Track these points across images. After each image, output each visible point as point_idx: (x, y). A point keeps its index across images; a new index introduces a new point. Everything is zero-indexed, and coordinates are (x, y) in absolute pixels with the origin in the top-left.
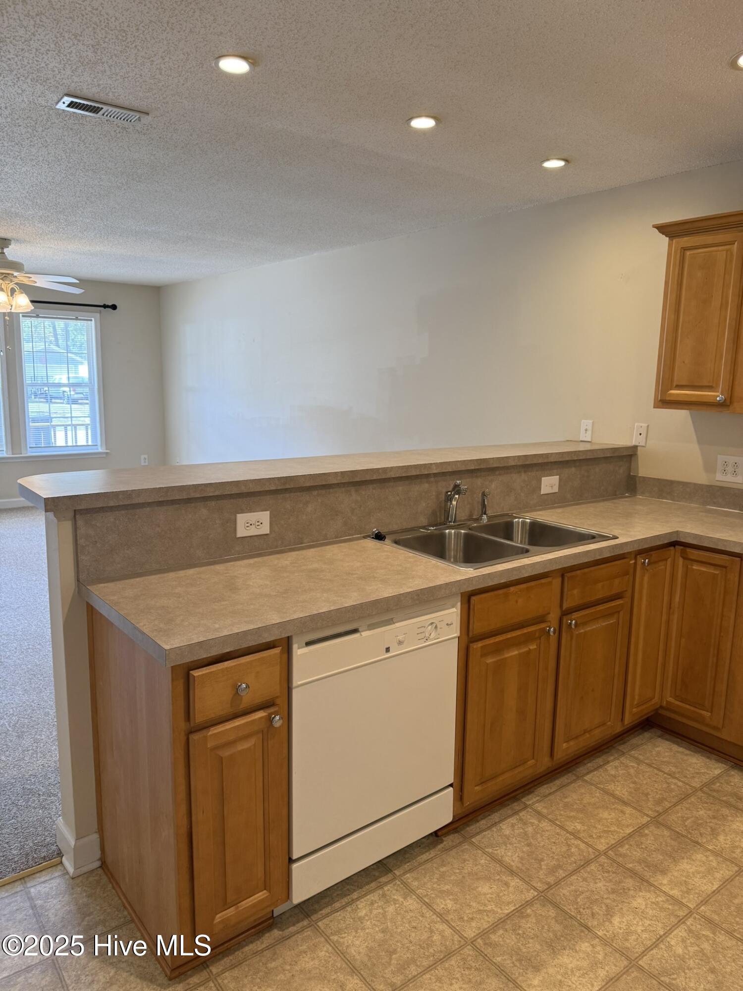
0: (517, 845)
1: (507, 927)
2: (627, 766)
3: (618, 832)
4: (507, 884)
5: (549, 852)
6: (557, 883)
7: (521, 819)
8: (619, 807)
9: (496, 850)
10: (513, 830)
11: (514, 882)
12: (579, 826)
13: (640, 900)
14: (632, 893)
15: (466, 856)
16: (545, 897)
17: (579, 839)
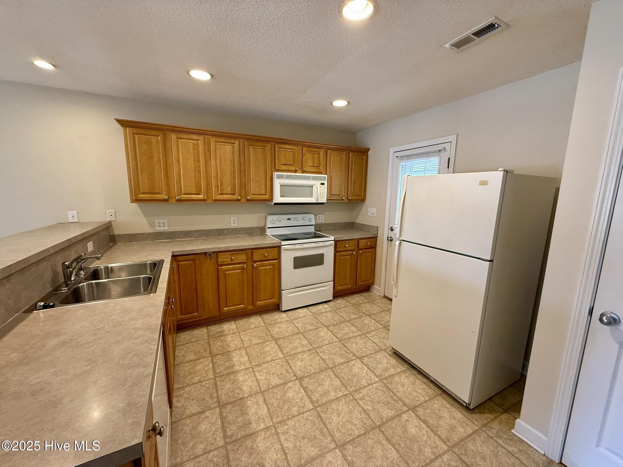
0: (190, 404)
1: (227, 426)
2: (182, 349)
3: (210, 368)
4: (207, 417)
5: (202, 394)
6: (218, 399)
7: (177, 396)
8: (198, 362)
9: (186, 414)
10: (181, 402)
11: (208, 414)
12: (197, 378)
13: (240, 378)
14: (236, 378)
15: (180, 428)
16: (222, 406)
17: (203, 381)
